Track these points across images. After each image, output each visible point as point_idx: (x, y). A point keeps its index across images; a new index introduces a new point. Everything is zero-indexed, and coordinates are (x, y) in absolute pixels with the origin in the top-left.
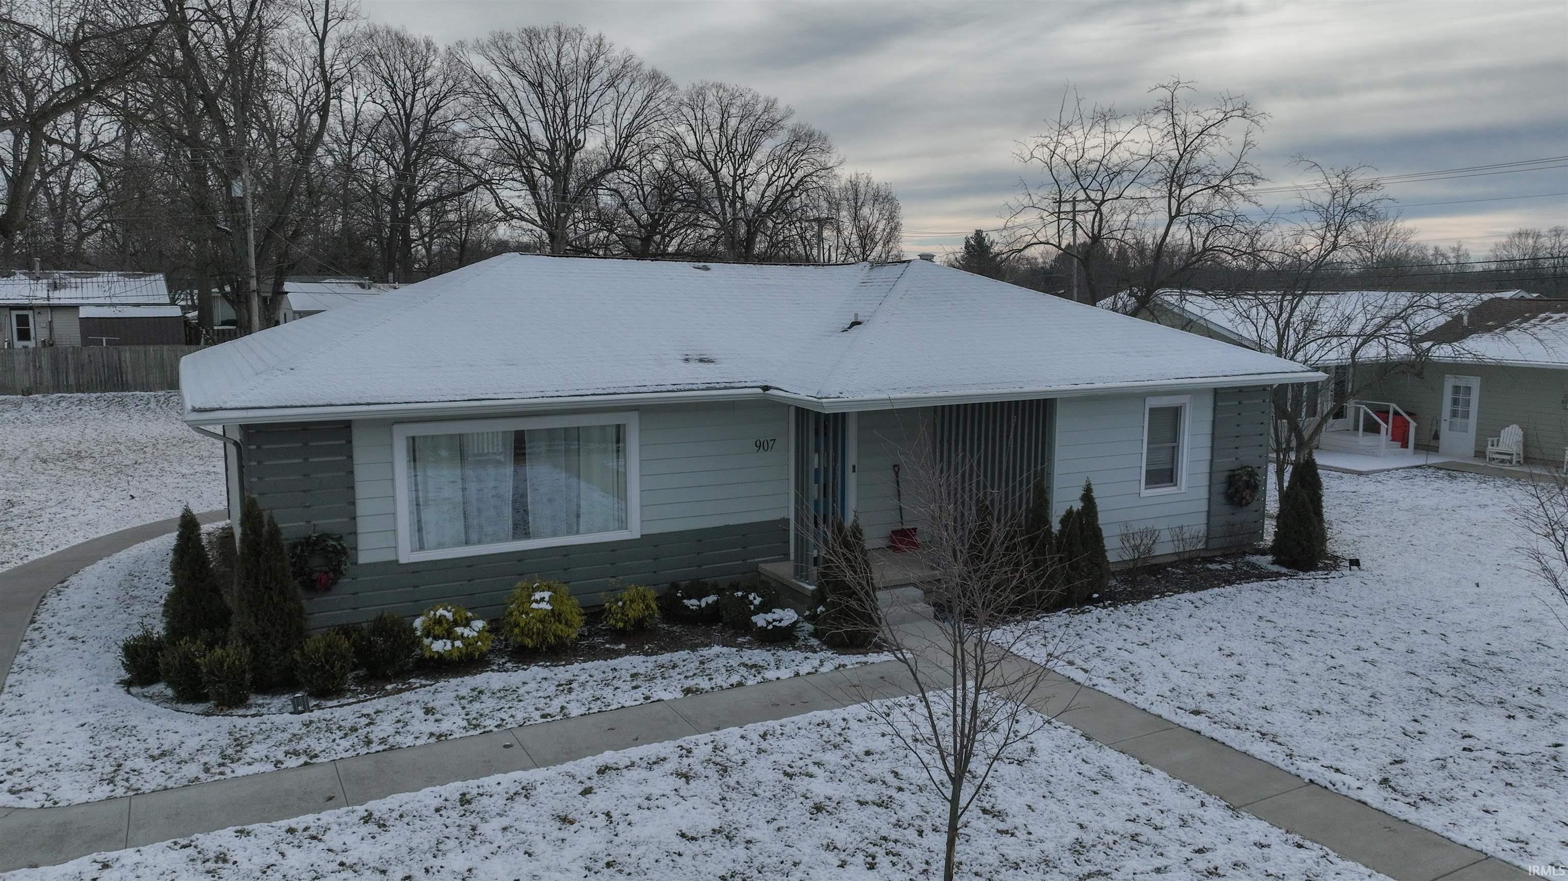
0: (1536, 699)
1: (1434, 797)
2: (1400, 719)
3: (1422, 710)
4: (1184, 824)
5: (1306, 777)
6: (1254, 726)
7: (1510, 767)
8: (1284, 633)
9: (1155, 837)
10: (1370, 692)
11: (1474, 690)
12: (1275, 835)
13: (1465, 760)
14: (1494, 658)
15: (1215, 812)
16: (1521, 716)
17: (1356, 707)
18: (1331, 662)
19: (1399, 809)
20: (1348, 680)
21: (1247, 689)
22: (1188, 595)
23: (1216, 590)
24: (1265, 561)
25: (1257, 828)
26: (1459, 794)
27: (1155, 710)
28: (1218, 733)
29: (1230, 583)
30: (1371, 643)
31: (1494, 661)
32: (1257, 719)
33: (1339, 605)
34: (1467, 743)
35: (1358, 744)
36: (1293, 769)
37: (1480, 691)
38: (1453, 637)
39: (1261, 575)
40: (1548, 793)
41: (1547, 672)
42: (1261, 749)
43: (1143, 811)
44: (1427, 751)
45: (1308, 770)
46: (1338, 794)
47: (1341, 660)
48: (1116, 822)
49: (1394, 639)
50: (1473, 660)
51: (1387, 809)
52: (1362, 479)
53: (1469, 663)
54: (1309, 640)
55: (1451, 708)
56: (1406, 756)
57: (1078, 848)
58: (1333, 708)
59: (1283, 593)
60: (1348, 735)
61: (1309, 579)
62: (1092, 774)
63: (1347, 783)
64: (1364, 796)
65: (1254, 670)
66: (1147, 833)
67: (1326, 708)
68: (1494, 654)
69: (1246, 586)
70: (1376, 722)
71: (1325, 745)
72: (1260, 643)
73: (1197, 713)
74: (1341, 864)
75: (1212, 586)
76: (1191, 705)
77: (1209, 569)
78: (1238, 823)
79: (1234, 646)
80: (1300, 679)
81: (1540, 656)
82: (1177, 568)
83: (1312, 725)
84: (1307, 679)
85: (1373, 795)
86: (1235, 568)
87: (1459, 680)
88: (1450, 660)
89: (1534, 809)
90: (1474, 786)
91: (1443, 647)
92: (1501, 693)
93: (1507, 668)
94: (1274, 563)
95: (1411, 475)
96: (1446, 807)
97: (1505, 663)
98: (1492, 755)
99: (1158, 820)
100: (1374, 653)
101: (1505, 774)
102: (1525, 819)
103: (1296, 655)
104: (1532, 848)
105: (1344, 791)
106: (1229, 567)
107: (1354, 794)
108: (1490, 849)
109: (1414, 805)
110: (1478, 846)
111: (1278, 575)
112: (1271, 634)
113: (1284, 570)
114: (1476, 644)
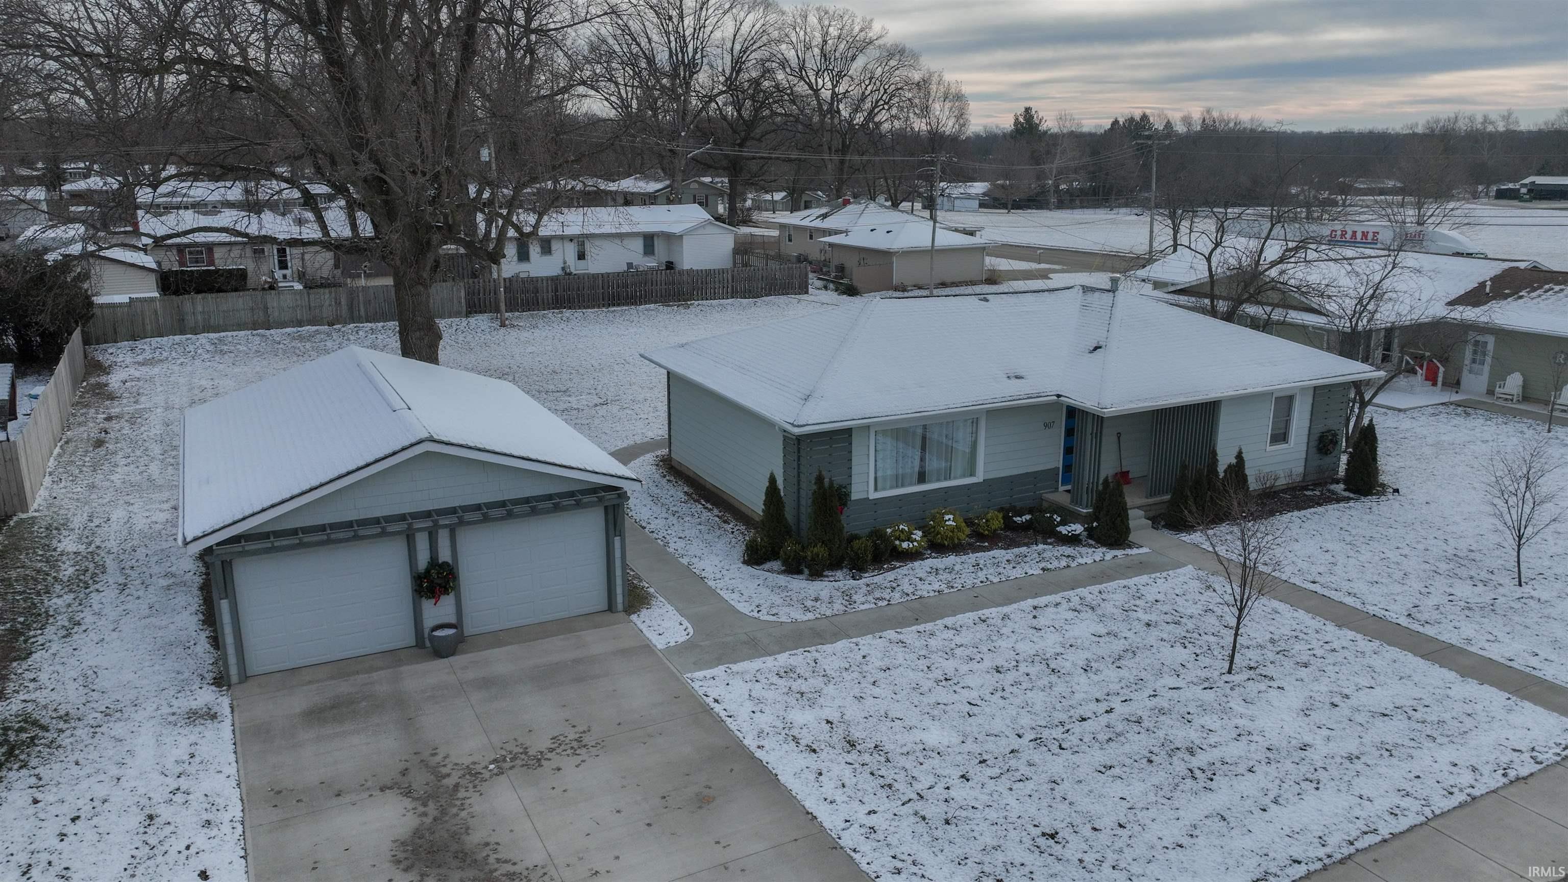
0: (1490, 576)
1: (1432, 622)
2: (1418, 586)
3: (1430, 582)
4: (1317, 632)
5: (1372, 613)
6: (1345, 589)
7: (1470, 609)
8: (1356, 538)
9: (1305, 637)
10: (1403, 572)
11: (1458, 571)
12: (1359, 637)
13: (1448, 606)
14: (1473, 554)
15: (1330, 627)
16: (1480, 584)
17: (1396, 581)
18: (1383, 556)
19: (1416, 627)
20: (1392, 566)
21: (1338, 569)
22: (1296, 513)
23: (1313, 510)
24: (1339, 488)
25: (1351, 634)
26: (1444, 620)
27: (1291, 581)
28: (1326, 592)
29: (1320, 505)
30: (1404, 544)
31: (1472, 556)
32: (1346, 586)
33: (1386, 520)
34: (1451, 598)
35: (1397, 598)
36: (1365, 610)
37: (1463, 572)
38: (1452, 542)
39: (1339, 500)
40: (1486, 620)
41: (1500, 562)
42: (1349, 600)
43: (1298, 627)
44: (1432, 601)
45: (1371, 610)
46: (1387, 620)
47: (1389, 554)
48: (1286, 631)
49: (1418, 542)
50: (1460, 554)
51: (1410, 626)
52: (1402, 415)
53: (1458, 557)
54: (1370, 542)
55: (1445, 581)
56: (1420, 604)
57: (1272, 641)
58: (1384, 580)
59: (1353, 512)
60: (1392, 594)
61: (1368, 502)
62: (1270, 611)
63: (1391, 616)
64: (1398, 621)
65: (1341, 560)
66: (1301, 636)
67: (1381, 580)
68: (1472, 551)
69: (1330, 507)
70: (1406, 588)
71: (1381, 599)
72: (1343, 544)
73: (1314, 582)
74: (1389, 648)
75: (1310, 507)
76: (1311, 578)
77: (1305, 495)
78: (1341, 632)
79: (1329, 546)
80: (1366, 565)
81: (1497, 553)
82: (1286, 493)
83: (1374, 589)
84: (1371, 565)
85: (1403, 621)
86: (1322, 494)
87: (1451, 566)
88: (1448, 555)
89: (1477, 627)
90: (1452, 617)
91: (1445, 547)
92: (1472, 573)
93: (1478, 559)
94: (1345, 490)
95: (1437, 412)
96: (1437, 626)
97: (1477, 556)
98: (1462, 604)
99: (1305, 630)
100: (1406, 551)
101: (1467, 612)
102: (1473, 631)
103: (1363, 552)
104: (1473, 642)
105: (1390, 619)
106: (1318, 493)
107: (1394, 621)
108: (1454, 643)
109: (1423, 625)
110: (1450, 641)
111: (1348, 499)
112: (1348, 539)
113: (1352, 495)
114: (1463, 545)
